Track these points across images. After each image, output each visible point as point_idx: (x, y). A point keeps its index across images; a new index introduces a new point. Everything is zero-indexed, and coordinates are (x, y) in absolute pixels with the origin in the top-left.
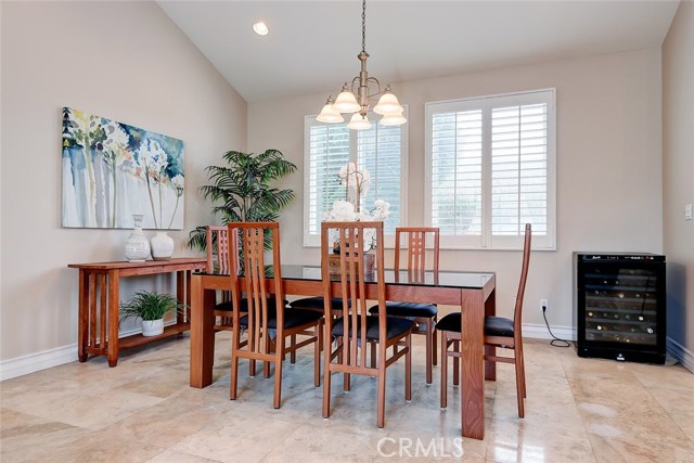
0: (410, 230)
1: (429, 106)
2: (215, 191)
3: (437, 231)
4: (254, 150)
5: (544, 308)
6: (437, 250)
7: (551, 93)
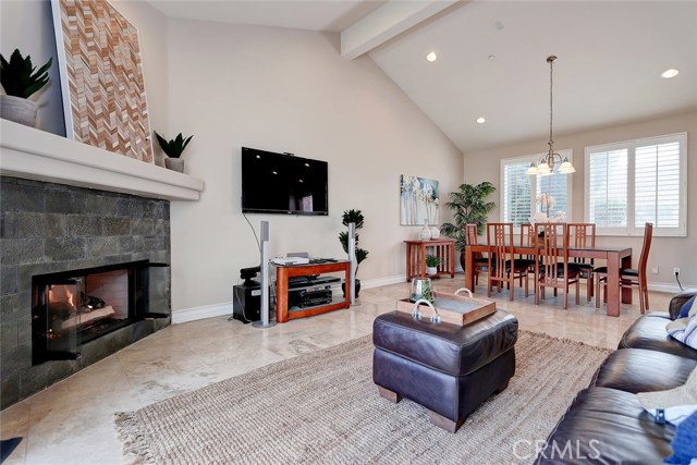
0: (577, 226)
1: (587, 149)
2: (453, 205)
3: (594, 225)
4: (475, 183)
5: (677, 274)
6: (594, 236)
7: (684, 136)
